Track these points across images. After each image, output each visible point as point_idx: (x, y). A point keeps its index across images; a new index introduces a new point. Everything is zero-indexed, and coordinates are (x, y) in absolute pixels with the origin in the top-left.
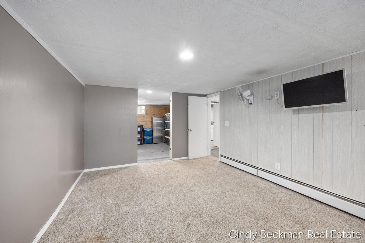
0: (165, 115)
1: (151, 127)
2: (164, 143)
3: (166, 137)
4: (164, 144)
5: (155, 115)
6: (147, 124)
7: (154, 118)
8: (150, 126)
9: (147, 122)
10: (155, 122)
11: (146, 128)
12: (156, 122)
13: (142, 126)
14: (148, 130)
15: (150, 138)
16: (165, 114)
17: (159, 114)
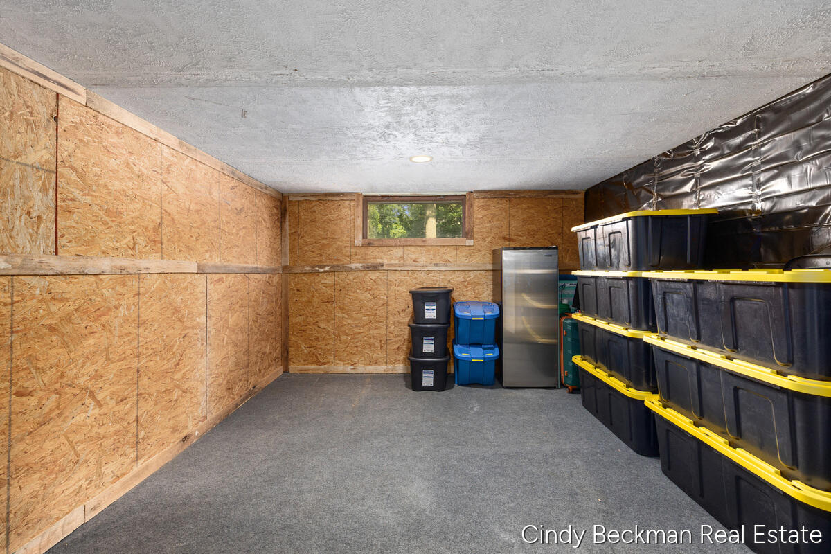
0: (575, 234)
1: (490, 299)
2: (563, 386)
3: (577, 359)
4: (564, 392)
5: (509, 240)
6: (470, 284)
7: (508, 256)
8: (486, 295)
9: (472, 275)
10: (511, 275)
11: (467, 304)
12: (517, 275)
13: (450, 291)
14: (477, 313)
15: (487, 361)
16: (574, 229)
17: (533, 236)
